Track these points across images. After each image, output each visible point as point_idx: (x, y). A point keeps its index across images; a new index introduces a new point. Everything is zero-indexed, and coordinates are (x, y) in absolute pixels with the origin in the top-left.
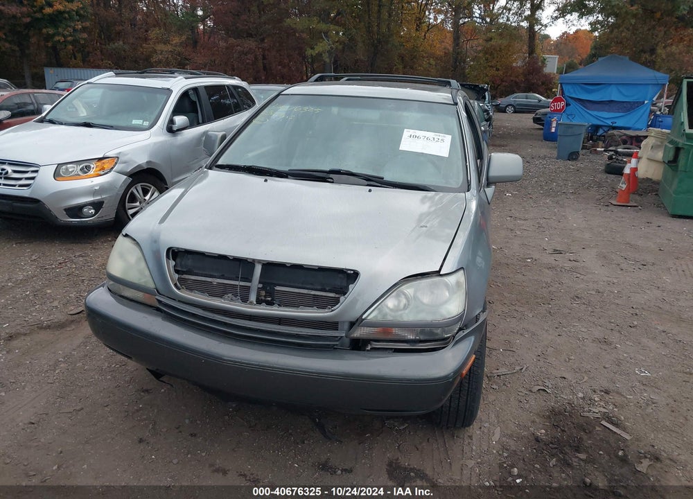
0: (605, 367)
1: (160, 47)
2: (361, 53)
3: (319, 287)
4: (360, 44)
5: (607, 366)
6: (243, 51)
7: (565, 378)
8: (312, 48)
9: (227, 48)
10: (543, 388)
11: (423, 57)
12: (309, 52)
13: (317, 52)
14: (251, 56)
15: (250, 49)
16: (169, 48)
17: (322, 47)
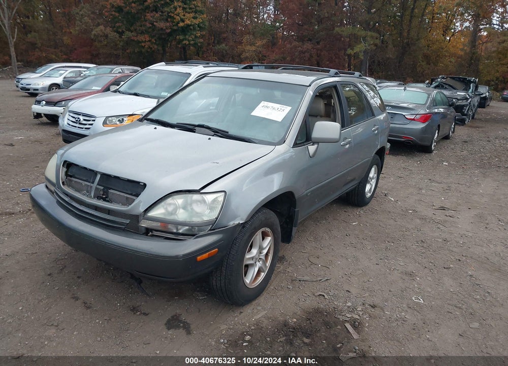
0: (390, 291)
1: (248, 48)
2: (391, 53)
3: (130, 192)
4: (391, 46)
5: (392, 290)
6: (302, 51)
7: (349, 291)
8: (352, 49)
9: (291, 48)
10: (323, 294)
11: (446, 56)
12: (349, 51)
13: (355, 52)
14: (307, 55)
15: (308, 49)
16: (253, 48)
17: (360, 48)
